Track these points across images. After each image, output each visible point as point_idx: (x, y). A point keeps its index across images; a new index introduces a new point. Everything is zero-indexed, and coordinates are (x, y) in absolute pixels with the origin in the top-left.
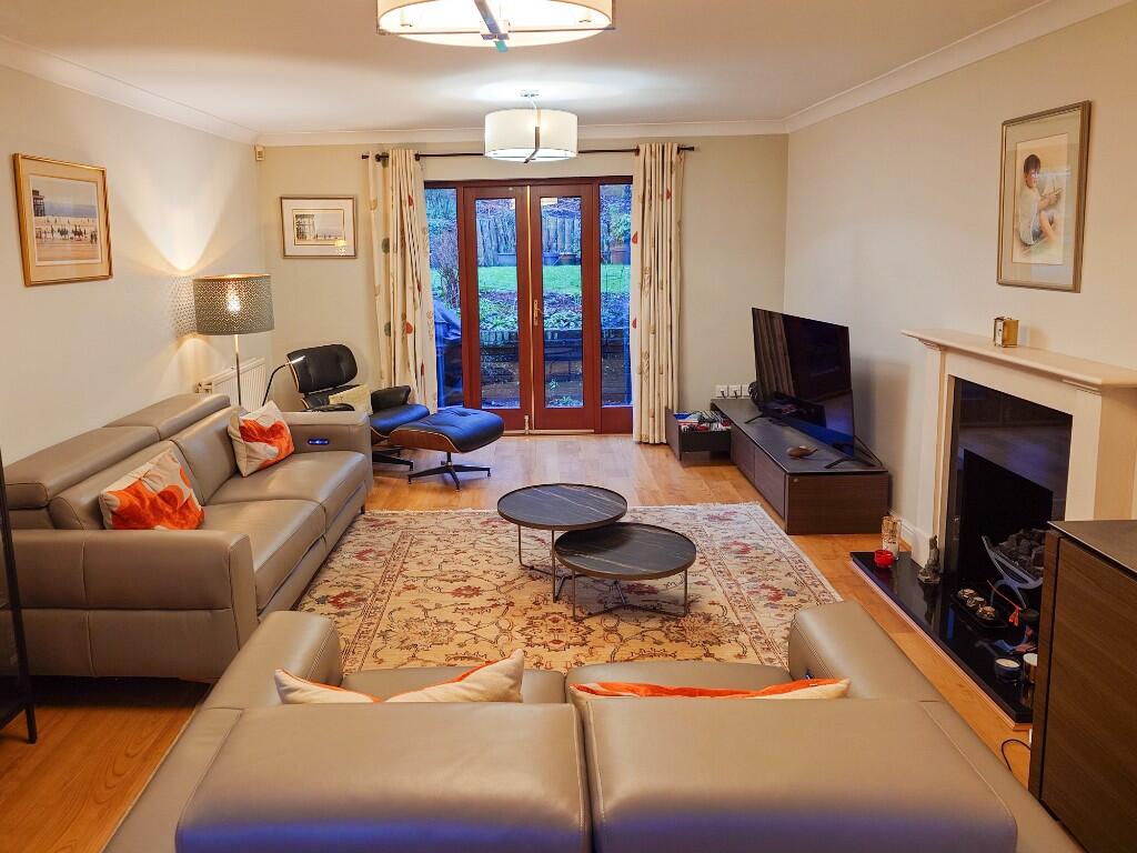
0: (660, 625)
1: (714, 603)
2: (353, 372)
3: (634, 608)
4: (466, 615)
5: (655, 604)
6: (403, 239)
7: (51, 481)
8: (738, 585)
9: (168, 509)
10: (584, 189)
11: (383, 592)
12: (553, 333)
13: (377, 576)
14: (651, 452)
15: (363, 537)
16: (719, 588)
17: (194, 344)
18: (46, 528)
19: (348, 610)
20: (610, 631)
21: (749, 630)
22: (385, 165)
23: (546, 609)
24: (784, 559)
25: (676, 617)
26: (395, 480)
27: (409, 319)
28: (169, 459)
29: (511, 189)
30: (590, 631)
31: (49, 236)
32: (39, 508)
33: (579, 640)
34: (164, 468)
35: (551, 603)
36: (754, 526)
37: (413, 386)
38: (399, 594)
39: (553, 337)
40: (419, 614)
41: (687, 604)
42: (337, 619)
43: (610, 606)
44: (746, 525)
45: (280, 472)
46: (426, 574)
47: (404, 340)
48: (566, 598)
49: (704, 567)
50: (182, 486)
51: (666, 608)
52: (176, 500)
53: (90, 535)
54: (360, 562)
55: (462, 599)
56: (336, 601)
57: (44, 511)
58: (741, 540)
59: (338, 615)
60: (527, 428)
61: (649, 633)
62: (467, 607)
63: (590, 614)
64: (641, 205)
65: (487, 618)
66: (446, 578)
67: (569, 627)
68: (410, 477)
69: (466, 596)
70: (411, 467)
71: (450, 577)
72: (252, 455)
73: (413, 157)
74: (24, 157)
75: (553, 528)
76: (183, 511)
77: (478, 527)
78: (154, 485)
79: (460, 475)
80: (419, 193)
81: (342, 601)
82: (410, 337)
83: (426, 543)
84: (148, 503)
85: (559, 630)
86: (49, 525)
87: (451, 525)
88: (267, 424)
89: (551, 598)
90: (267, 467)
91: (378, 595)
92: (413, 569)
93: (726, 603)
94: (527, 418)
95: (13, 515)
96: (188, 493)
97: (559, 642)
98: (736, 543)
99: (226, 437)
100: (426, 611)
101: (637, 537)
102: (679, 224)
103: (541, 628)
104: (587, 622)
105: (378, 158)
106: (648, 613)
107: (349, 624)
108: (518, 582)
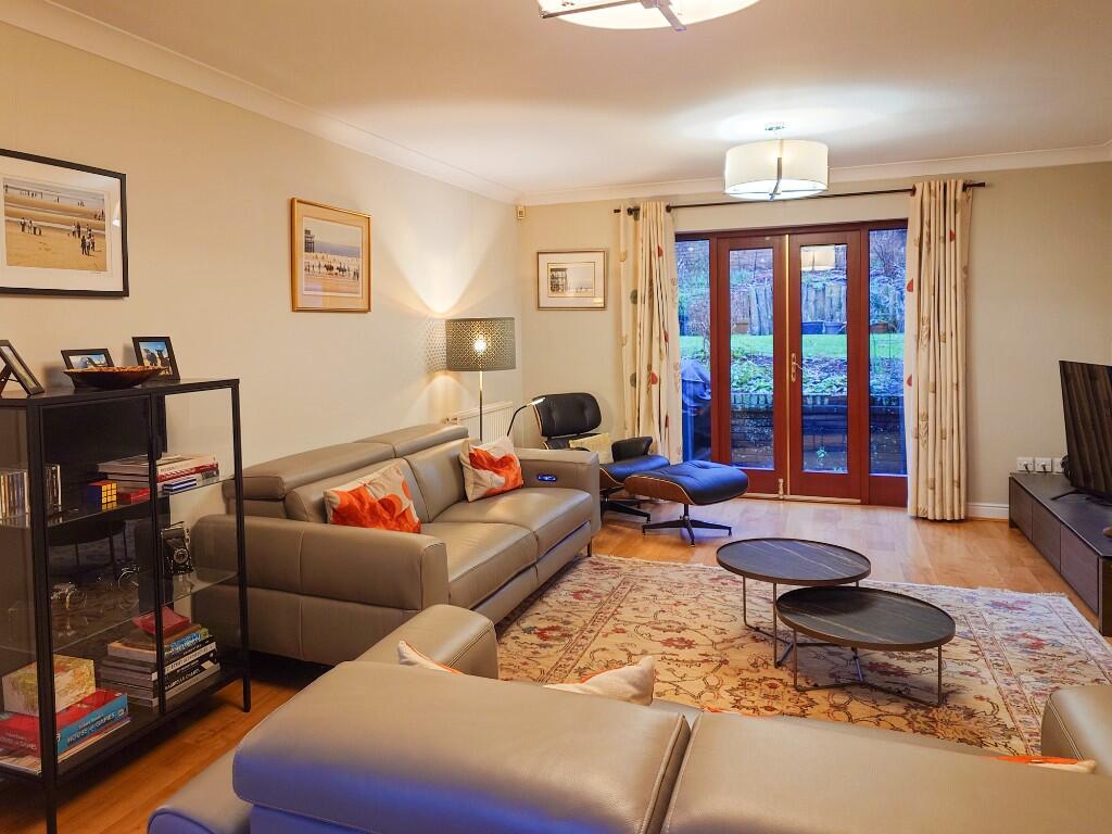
0: (904, 711)
1: (981, 698)
2: (596, 421)
3: (873, 687)
4: (673, 666)
5: (901, 688)
6: (651, 290)
7: (289, 478)
8: (1020, 683)
9: (386, 515)
10: (852, 236)
11: (591, 631)
12: (822, 397)
13: (588, 616)
14: (929, 529)
15: (585, 578)
16: (992, 682)
17: (444, 381)
18: (281, 517)
19: (552, 643)
20: (837, 707)
21: (1026, 736)
22: (636, 218)
23: (763, 673)
24: (1092, 662)
25: (927, 706)
26: (629, 530)
27: (655, 370)
28: (395, 472)
29: (768, 238)
30: (812, 703)
31: (316, 269)
32: (277, 500)
33: (798, 710)
34: (388, 479)
35: (772, 667)
36: (1054, 619)
37: (656, 437)
38: (606, 636)
39: (822, 403)
40: (623, 657)
41: (943, 695)
42: (538, 649)
43: (842, 681)
44: (1044, 618)
45: (505, 500)
46: (639, 620)
47: (649, 390)
48: (791, 666)
49: (977, 657)
50: (402, 495)
51: (914, 693)
52: (394, 509)
53: (314, 526)
54: (574, 600)
55: (672, 649)
56: (542, 634)
57: (281, 503)
58: (1034, 634)
59: (541, 646)
60: (781, 492)
61: (885, 717)
62: (674, 658)
63: (816, 685)
64: (917, 249)
65: (695, 671)
66: (659, 626)
67: (789, 696)
68: (645, 528)
69: (677, 647)
70: (648, 520)
71: (664, 626)
72: (479, 482)
73: (663, 209)
74: (298, 201)
75: (775, 581)
76: (401, 519)
77: (707, 582)
78: (377, 493)
79: (697, 531)
80: (669, 245)
81: (547, 633)
82: (655, 387)
83: (646, 592)
84: (367, 506)
85: (776, 698)
86: (283, 515)
87: (676, 577)
88: (497, 455)
89: (772, 663)
90: (492, 495)
91: (586, 634)
92: (627, 613)
93: (998, 700)
94: (781, 481)
95: (247, 504)
96: (407, 503)
97: (773, 709)
98: (1024, 636)
99: (457, 464)
100: (630, 655)
101: (881, 605)
102: (966, 270)
103: (754, 691)
104: (811, 694)
105: (630, 211)
106: (891, 697)
107: (549, 656)
108: (737, 642)
